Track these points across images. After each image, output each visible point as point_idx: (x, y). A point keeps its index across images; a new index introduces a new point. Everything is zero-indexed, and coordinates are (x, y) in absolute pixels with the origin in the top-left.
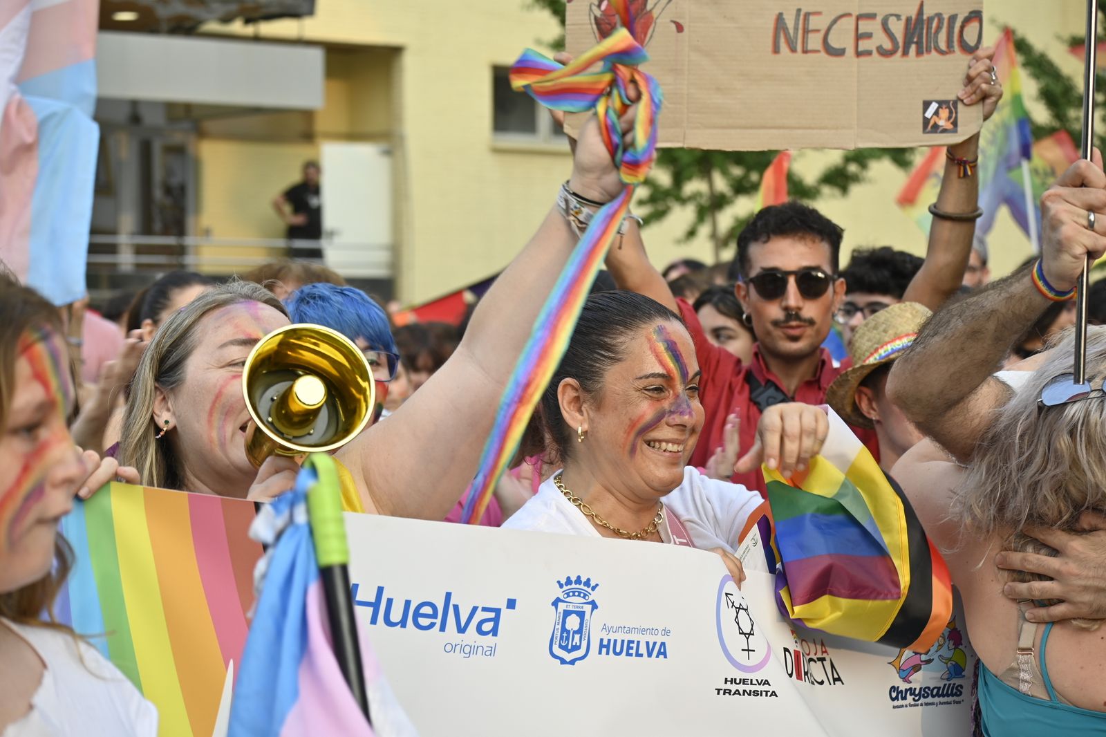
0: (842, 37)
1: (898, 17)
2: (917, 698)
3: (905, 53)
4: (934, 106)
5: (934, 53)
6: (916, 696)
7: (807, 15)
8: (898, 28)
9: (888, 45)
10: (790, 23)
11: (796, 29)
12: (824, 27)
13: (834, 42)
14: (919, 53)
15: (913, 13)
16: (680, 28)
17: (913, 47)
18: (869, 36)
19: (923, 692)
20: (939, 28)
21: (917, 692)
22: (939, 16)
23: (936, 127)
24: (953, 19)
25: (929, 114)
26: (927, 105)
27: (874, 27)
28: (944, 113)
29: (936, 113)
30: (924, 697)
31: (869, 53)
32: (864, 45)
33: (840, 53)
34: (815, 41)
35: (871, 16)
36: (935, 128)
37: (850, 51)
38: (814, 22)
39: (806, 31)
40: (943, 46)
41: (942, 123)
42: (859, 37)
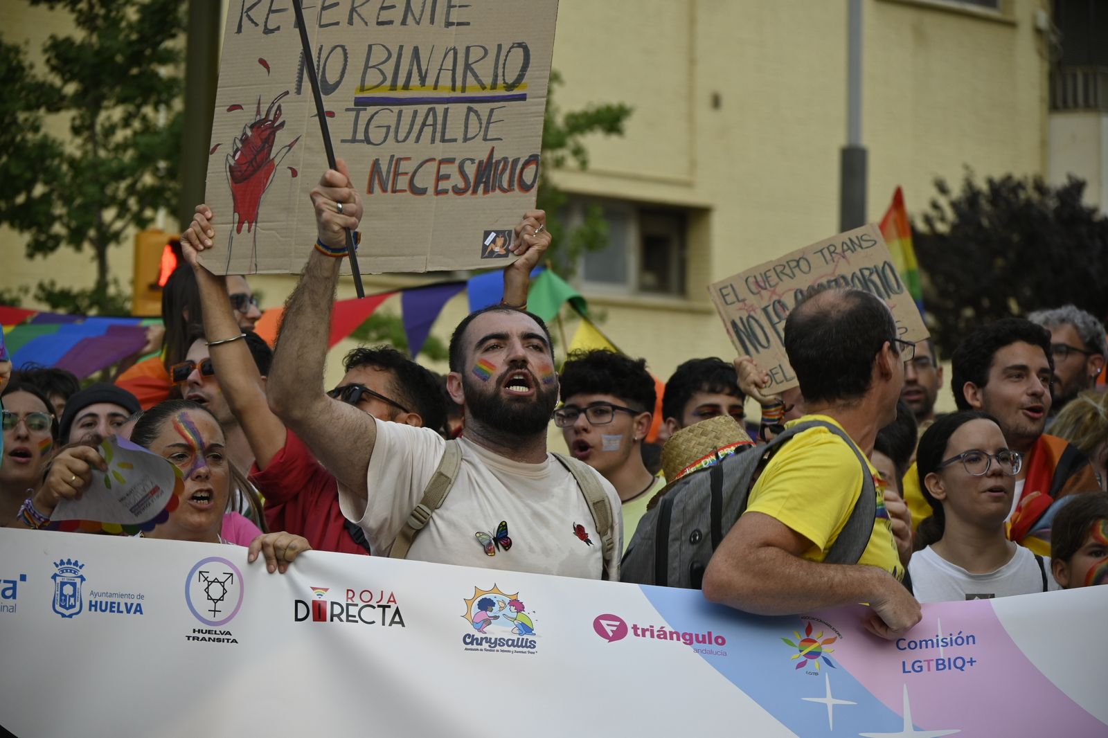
0: (425, 179)
1: (472, 160)
2: (492, 646)
3: (475, 192)
4: (493, 235)
5: (498, 191)
6: (492, 644)
7: (399, 160)
8: (471, 170)
9: (461, 185)
10: (384, 168)
11: (388, 172)
12: (411, 170)
13: (419, 183)
14: (486, 191)
15: (484, 157)
16: (294, 173)
17: (482, 186)
18: (447, 177)
19: (498, 642)
20: (504, 170)
21: (493, 641)
22: (505, 159)
23: (492, 252)
24: (516, 161)
25: (487, 242)
26: (487, 234)
27: (452, 170)
28: (500, 241)
29: (494, 241)
30: (500, 645)
31: (445, 192)
32: (443, 185)
33: (422, 192)
34: (403, 183)
35: (451, 161)
36: (492, 254)
37: (431, 191)
38: (404, 166)
39: (397, 174)
40: (505, 185)
41: (497, 249)
42: (440, 178)
